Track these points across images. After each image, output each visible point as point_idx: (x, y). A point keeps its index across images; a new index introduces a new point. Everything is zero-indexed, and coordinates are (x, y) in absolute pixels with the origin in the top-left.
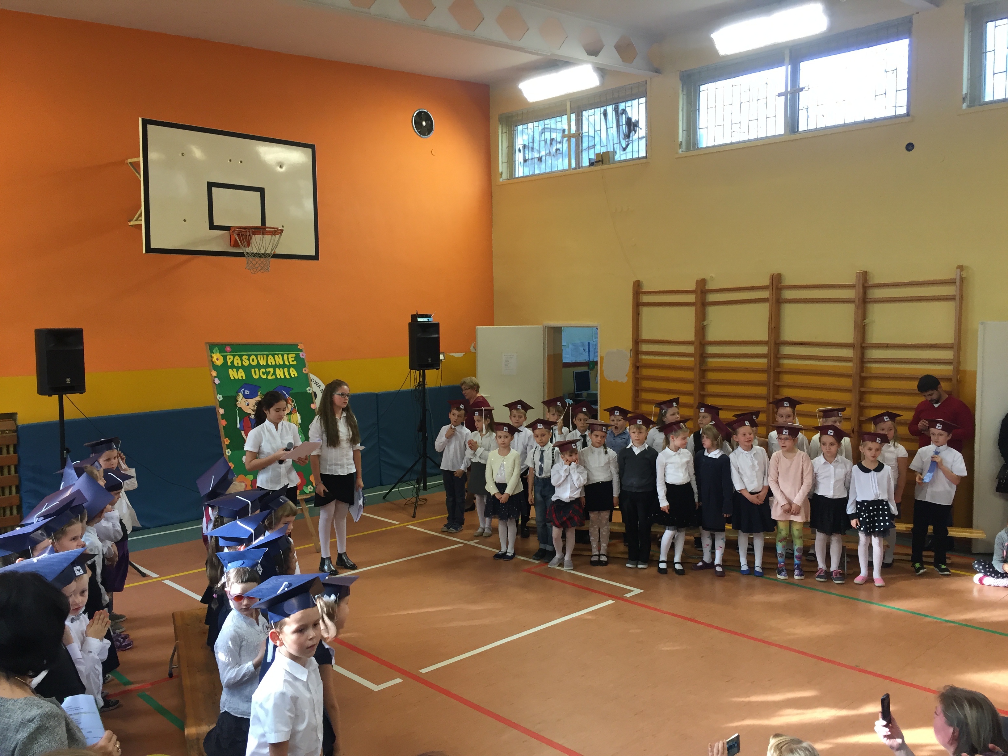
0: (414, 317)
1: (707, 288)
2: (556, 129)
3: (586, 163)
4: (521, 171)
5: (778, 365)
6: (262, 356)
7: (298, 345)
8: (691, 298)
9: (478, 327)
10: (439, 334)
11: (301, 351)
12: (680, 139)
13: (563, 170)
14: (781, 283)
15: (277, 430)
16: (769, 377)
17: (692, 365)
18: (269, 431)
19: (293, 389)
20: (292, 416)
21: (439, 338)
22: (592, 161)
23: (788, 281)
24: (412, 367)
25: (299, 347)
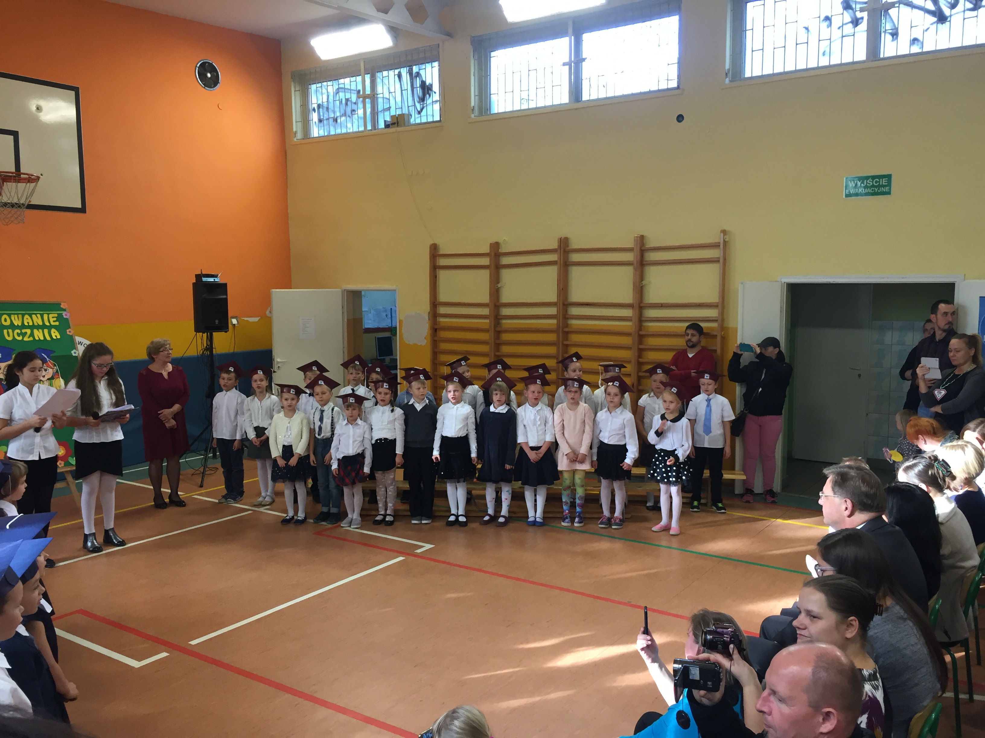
0: (199, 277)
1: (500, 251)
2: (350, 90)
3: (382, 125)
4: (316, 132)
5: (567, 325)
6: (16, 316)
7: (60, 304)
8: (485, 261)
9: (273, 290)
10: (227, 295)
11: (65, 310)
12: (473, 104)
13: (359, 132)
14: (568, 246)
15: (31, 395)
16: (558, 337)
17: (487, 327)
18: (22, 396)
19: (55, 352)
20: (53, 381)
21: (226, 299)
22: (387, 123)
23: (574, 245)
24: (197, 330)
25: (62, 306)
